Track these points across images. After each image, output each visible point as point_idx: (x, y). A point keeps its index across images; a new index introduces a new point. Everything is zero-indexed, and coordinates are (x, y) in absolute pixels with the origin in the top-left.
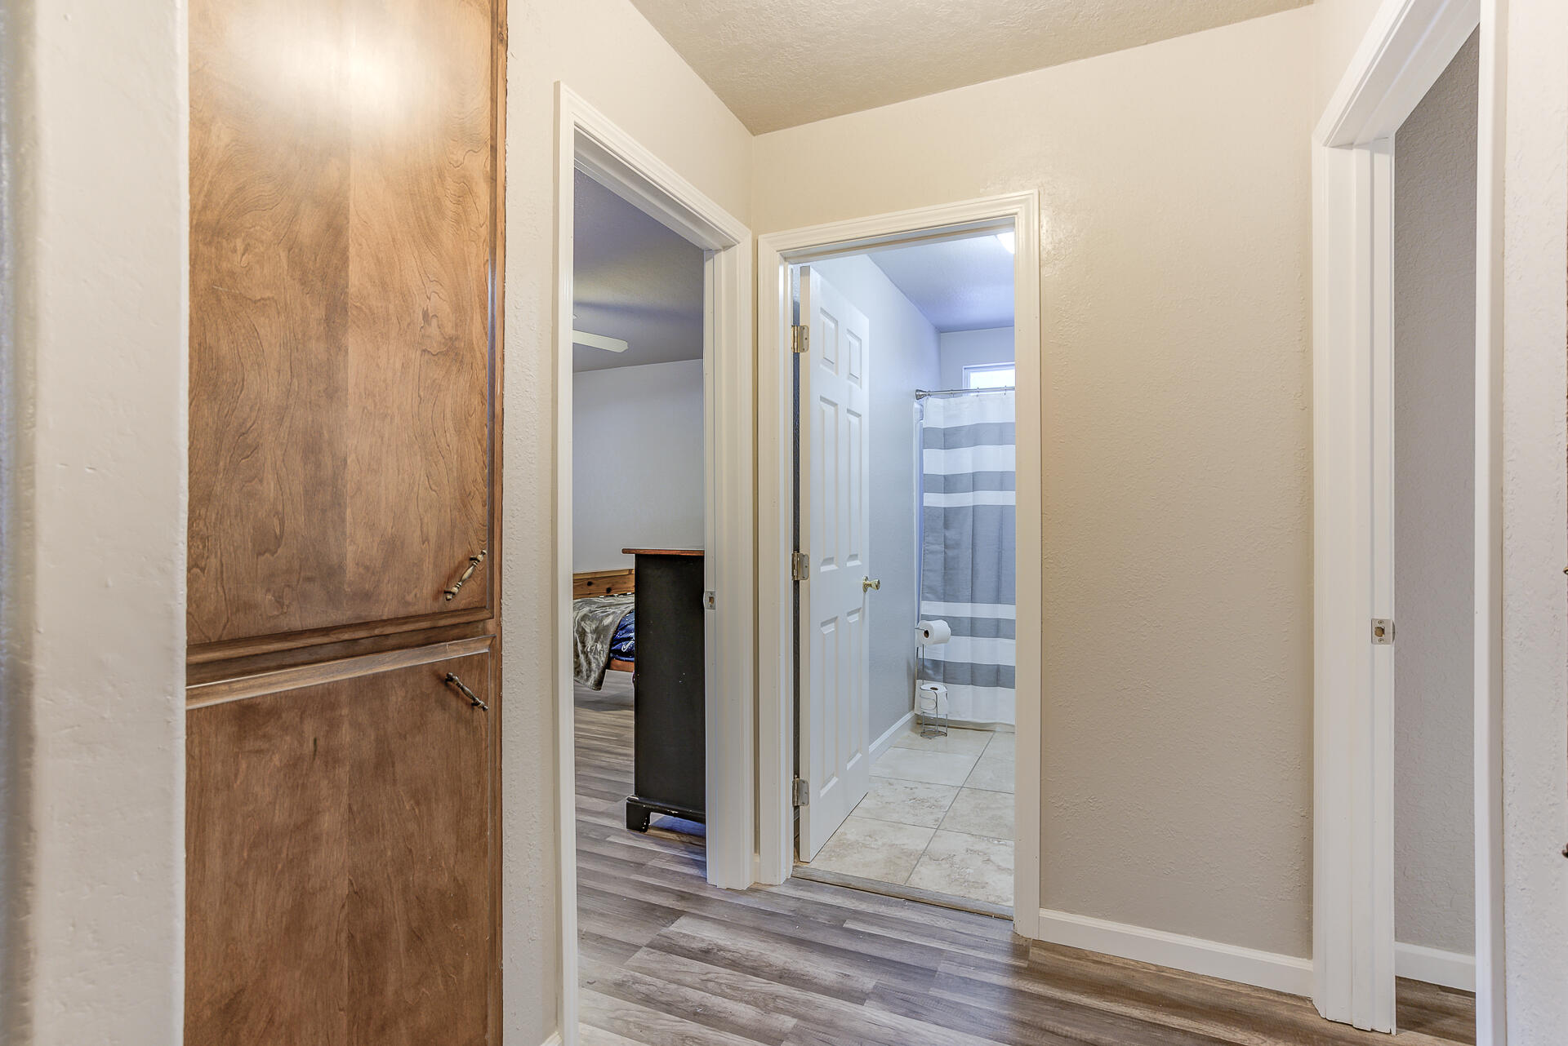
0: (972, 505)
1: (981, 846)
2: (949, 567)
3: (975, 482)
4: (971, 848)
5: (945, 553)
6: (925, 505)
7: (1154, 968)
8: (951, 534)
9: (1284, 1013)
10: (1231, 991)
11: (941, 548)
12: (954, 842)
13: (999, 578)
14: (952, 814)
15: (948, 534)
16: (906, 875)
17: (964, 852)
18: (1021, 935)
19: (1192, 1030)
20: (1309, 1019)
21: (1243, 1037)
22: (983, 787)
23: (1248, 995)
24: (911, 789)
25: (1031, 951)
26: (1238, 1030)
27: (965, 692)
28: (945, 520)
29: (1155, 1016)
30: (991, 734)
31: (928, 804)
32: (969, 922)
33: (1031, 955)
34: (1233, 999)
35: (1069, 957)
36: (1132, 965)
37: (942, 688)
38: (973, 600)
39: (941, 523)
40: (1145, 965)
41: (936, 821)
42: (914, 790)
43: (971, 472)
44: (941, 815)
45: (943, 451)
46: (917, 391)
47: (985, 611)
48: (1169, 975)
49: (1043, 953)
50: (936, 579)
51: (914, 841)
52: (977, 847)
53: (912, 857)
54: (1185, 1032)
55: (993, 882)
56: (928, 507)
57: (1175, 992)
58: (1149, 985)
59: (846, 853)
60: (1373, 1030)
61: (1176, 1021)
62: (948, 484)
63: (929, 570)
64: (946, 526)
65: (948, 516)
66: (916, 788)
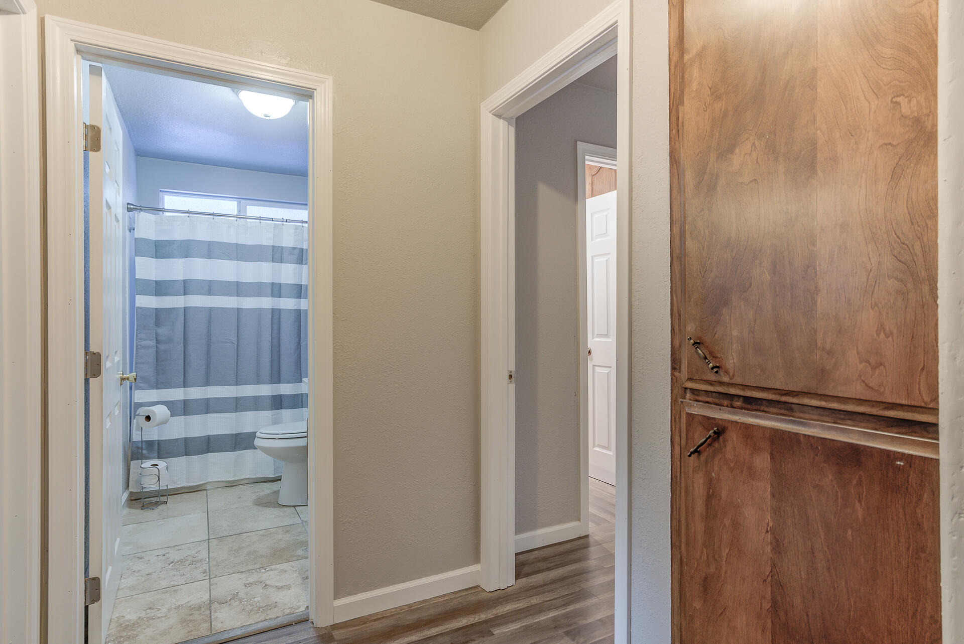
0: (183, 306)
1: (253, 578)
2: (160, 359)
3: (186, 287)
4: (247, 582)
5: (157, 347)
6: (137, 305)
7: (406, 607)
8: (163, 331)
9: (473, 598)
10: (447, 600)
11: (152, 343)
12: (229, 584)
13: (208, 365)
14: (214, 563)
15: (159, 330)
16: (207, 625)
17: (244, 587)
18: (320, 626)
19: (443, 632)
20: (483, 596)
21: (466, 621)
22: (226, 534)
23: (455, 598)
24: (164, 555)
25: (333, 634)
26: (462, 619)
27: (180, 463)
28: (156, 319)
29: (424, 634)
30: (205, 492)
31: (187, 563)
32: (279, 637)
33: (335, 637)
34: (450, 604)
35: (358, 625)
36: (395, 611)
37: (162, 464)
38: (185, 385)
39: (153, 321)
40: (401, 608)
41: (204, 573)
42: (168, 555)
43: (182, 279)
44: (206, 567)
45: (155, 259)
46: (128, 204)
47: (196, 393)
48: (416, 607)
49: (341, 631)
50: (149, 371)
51: (197, 595)
52: (251, 580)
53: (203, 609)
54: (441, 634)
55: (280, 599)
56: (141, 308)
57: (424, 615)
58: (409, 618)
59: (135, 633)
60: (508, 587)
61: (434, 631)
62: (160, 288)
63: (141, 363)
64: (158, 323)
65: (159, 315)
66: (168, 553)
